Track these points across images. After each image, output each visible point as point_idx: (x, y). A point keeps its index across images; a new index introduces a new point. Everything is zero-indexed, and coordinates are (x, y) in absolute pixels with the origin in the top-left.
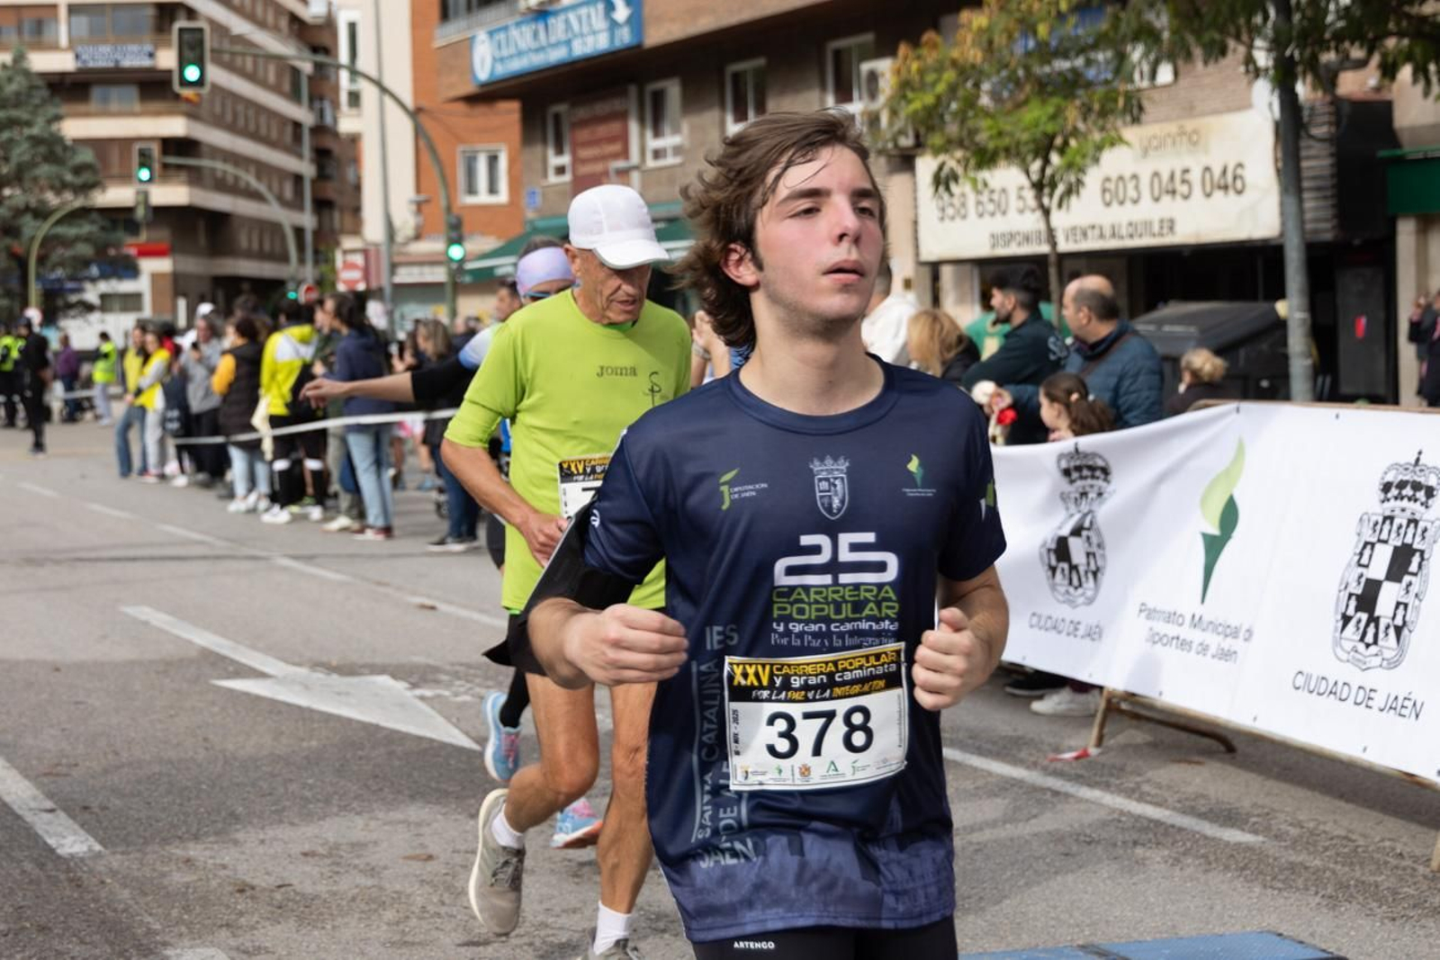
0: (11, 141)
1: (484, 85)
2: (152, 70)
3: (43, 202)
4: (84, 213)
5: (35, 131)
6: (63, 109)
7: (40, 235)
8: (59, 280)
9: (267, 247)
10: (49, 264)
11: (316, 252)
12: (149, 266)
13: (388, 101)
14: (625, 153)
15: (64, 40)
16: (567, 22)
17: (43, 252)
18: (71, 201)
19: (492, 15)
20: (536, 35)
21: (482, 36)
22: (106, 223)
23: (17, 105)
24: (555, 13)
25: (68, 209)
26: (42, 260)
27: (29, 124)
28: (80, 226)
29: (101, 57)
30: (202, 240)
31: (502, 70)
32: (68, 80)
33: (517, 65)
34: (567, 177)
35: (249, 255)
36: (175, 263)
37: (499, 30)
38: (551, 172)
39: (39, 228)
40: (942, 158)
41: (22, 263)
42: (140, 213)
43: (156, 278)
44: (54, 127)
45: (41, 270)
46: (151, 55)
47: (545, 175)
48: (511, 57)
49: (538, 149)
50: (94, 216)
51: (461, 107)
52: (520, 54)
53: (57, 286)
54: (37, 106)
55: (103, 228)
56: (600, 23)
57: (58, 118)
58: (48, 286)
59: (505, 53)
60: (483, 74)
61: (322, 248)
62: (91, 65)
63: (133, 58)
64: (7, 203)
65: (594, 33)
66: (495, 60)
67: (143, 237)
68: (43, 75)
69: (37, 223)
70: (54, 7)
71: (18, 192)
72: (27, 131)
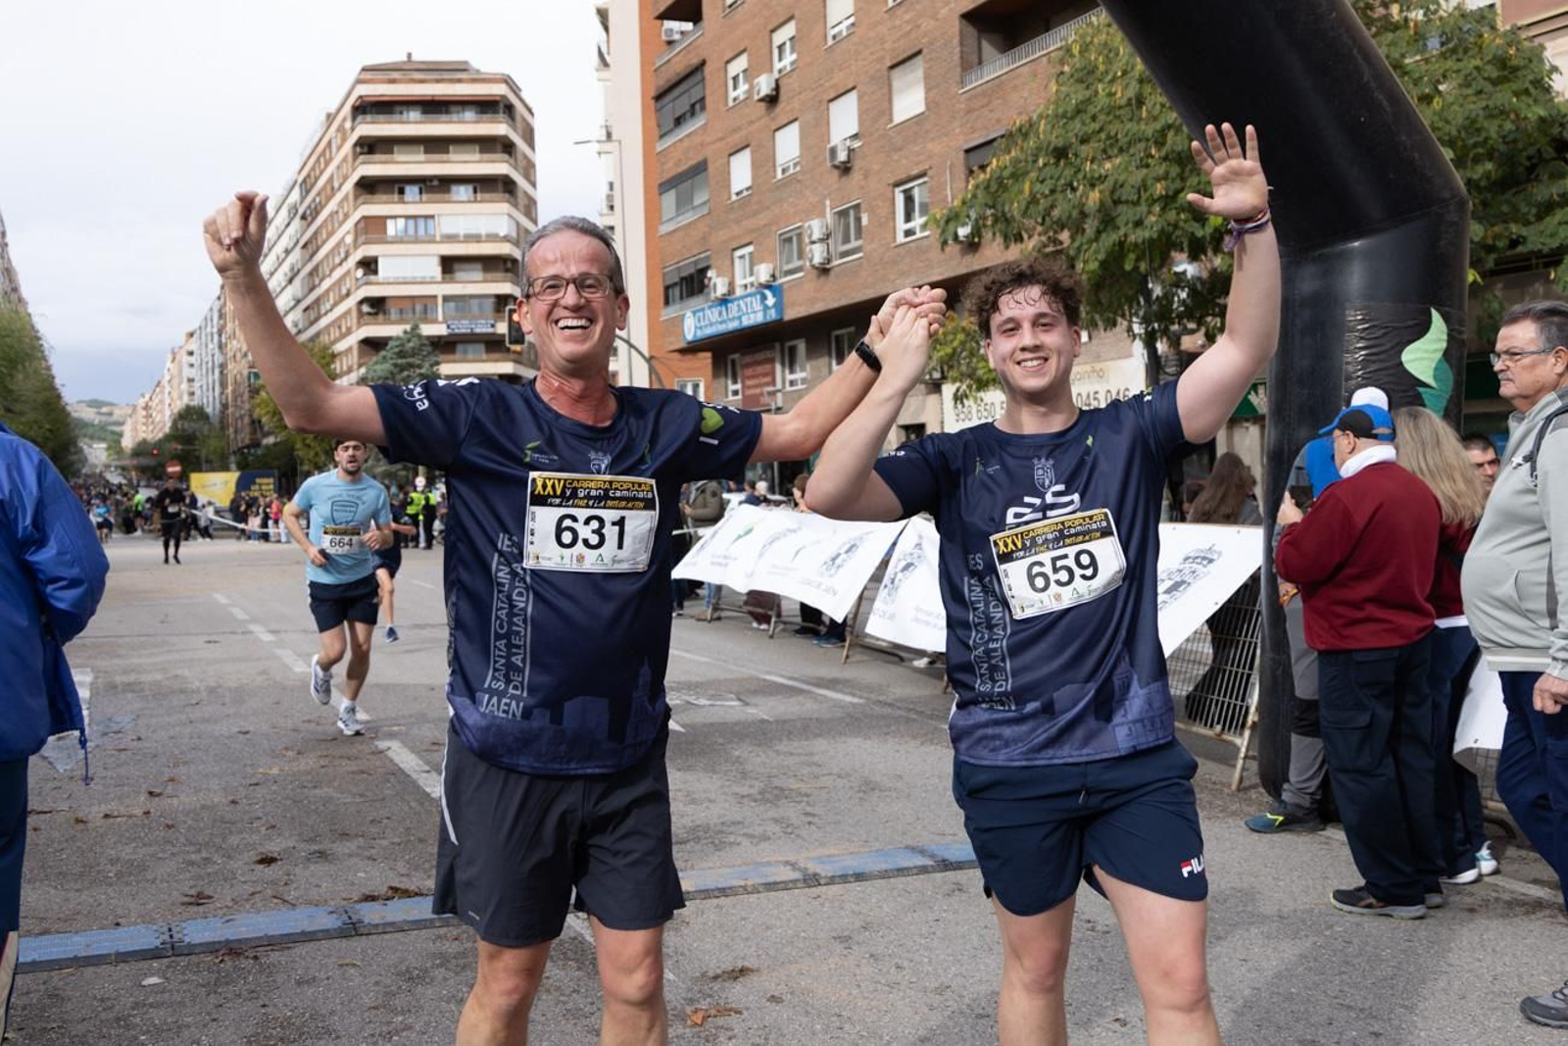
0: (409, 376)
1: (689, 343)
2: (494, 334)
5: (423, 371)
6: (441, 358)
13: (632, 350)
14: (773, 383)
15: (440, 318)
16: (739, 306)
19: (696, 302)
20: (720, 314)
21: (689, 314)
23: (413, 356)
24: (732, 301)
27: (419, 367)
29: (463, 327)
31: (700, 334)
32: (443, 340)
33: (709, 331)
34: (740, 397)
37: (699, 311)
38: (730, 394)
40: (958, 384)
44: (435, 368)
46: (493, 326)
47: (727, 396)
48: (706, 326)
49: (723, 380)
51: (677, 356)
52: (711, 324)
54: (424, 356)
56: (758, 306)
57: (438, 363)
59: (702, 324)
60: (690, 337)
62: (457, 331)
63: (482, 328)
65: (755, 312)
66: (696, 327)
68: (428, 338)
70: (435, 297)
72: (418, 371)
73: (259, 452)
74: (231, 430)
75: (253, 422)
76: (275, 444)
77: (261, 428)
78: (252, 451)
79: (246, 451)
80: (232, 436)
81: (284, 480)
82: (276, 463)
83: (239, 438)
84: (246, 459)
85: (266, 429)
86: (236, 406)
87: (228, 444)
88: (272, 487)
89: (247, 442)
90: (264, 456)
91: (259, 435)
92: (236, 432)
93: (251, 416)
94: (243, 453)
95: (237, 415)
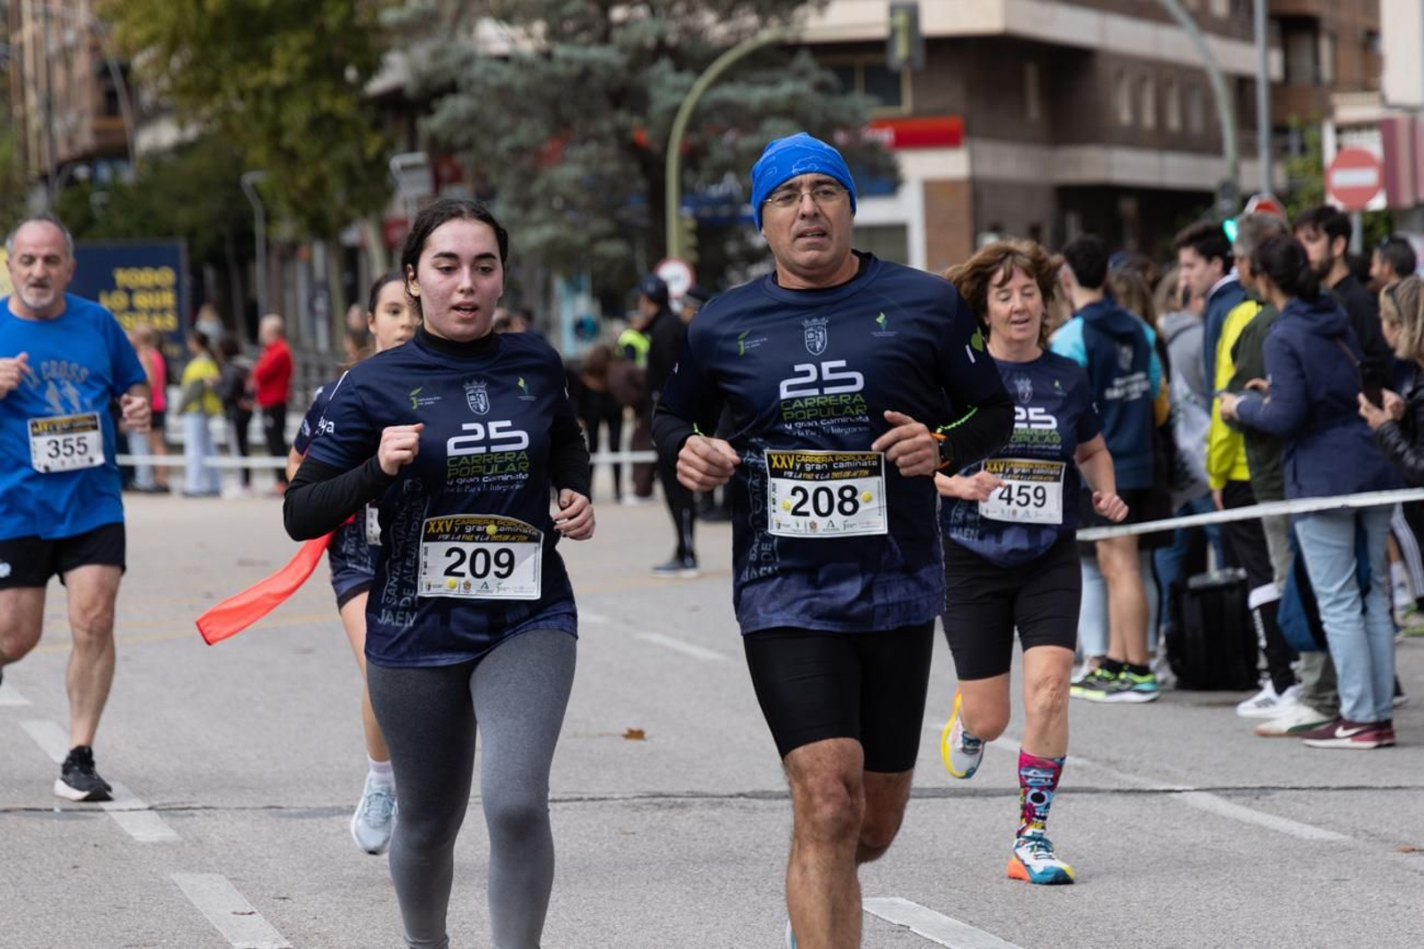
3: (695, 34)
4: (782, 54)
7: (689, 103)
8: (728, 200)
9: (1174, 122)
10: (706, 164)
11: (1279, 129)
12: (919, 166)
17: (695, 139)
18: (754, 32)
22: (830, 77)
25: (748, 45)
26: (692, 158)
28: (773, 83)
30: (1034, 111)
35: (1134, 139)
36: (973, 160)
39: (687, 90)
41: (652, 165)
42: (901, 50)
43: (933, 190)
45: (689, 177)
50: (804, 60)
53: (725, 211)
55: (822, 87)
58: (706, 212)
61: (1293, 120)
64: (618, 35)
67: (907, 106)
69: (686, 78)
71: (641, 11)
73: (128, 175)
74: (33, 99)
75: (104, 72)
76: (181, 149)
77: (132, 89)
78: (104, 172)
79: (82, 172)
80: (35, 122)
81: (210, 274)
82: (184, 216)
83: (59, 126)
84: (84, 198)
85: (147, 97)
86: (48, 16)
87: (24, 149)
88: (168, 299)
89: (86, 140)
90: (143, 187)
91: (126, 119)
92: (49, 106)
93: (95, 49)
94: (72, 182)
95: (53, 46)
